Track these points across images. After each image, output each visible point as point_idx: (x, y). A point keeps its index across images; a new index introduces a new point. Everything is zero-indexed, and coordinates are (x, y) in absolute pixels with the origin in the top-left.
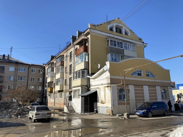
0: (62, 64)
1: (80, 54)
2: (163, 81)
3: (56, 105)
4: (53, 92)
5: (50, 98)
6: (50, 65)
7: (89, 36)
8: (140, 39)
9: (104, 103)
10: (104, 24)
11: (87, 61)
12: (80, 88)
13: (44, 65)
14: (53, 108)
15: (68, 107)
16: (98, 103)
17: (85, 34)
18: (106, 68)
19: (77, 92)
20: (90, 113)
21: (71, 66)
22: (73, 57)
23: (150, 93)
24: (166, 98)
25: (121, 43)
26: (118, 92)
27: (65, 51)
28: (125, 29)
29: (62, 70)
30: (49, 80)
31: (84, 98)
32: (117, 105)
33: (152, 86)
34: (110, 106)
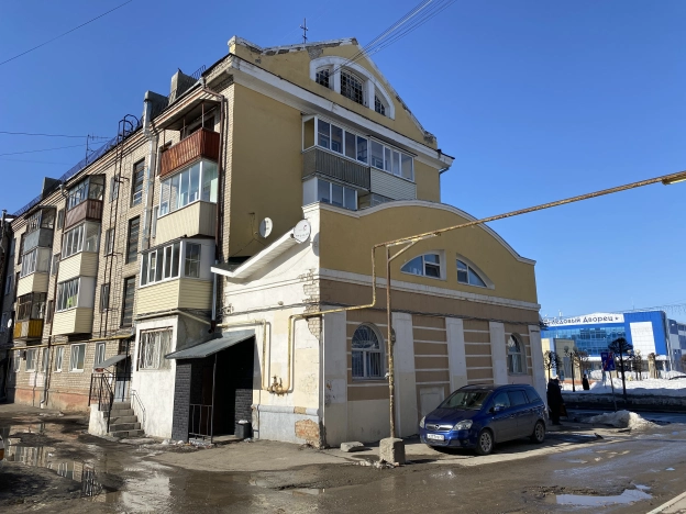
0: (94, 214)
1: (184, 167)
2: (515, 303)
3: (53, 399)
4: (45, 341)
5: (29, 366)
6: (35, 220)
7: (229, 93)
8: (429, 139)
9: (287, 392)
10: (295, 53)
11: (214, 199)
12: (173, 322)
13: (9, 220)
14: (37, 414)
15: (108, 410)
16: (255, 392)
17: (210, 79)
18: (303, 233)
19: (158, 339)
20: (217, 439)
21: (133, 223)
22: (145, 185)
23: (468, 350)
24: (520, 370)
25: (360, 140)
26: (348, 341)
27: (112, 156)
28: (376, 89)
29: (92, 242)
30: (25, 286)
31: (188, 368)
32: (342, 399)
33: (477, 319)
34: (316, 406)
